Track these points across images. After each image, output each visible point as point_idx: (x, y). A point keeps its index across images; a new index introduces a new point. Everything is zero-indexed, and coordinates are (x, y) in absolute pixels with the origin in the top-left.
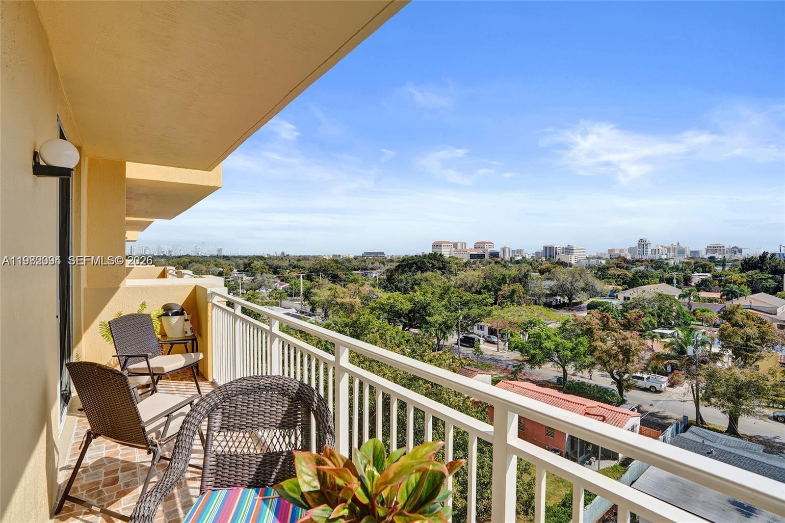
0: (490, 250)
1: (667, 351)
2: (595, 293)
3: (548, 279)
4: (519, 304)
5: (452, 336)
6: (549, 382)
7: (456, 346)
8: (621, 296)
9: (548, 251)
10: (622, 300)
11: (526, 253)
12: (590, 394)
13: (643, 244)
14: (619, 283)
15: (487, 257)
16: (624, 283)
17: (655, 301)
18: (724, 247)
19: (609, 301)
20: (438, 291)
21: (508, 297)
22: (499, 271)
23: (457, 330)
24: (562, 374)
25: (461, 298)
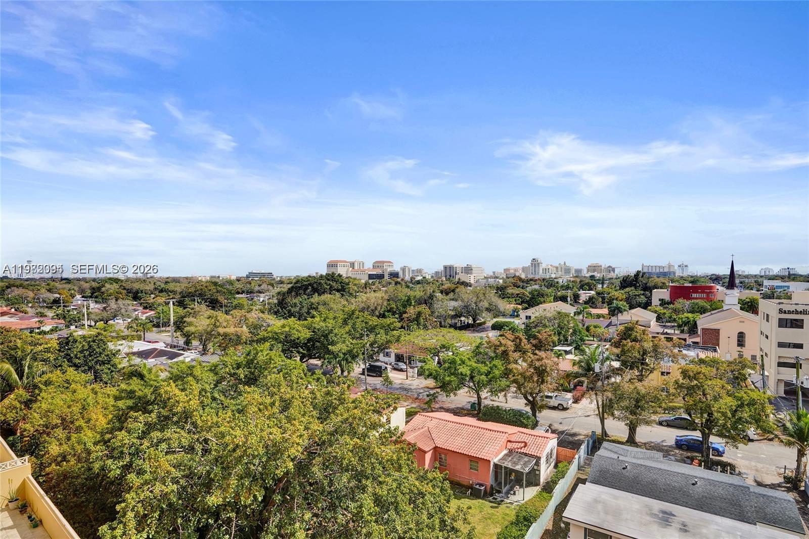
0: (389, 269)
1: (576, 369)
2: (498, 313)
3: (453, 300)
4: (425, 327)
5: (358, 366)
6: (462, 409)
7: (363, 377)
8: (523, 314)
9: (448, 270)
10: (524, 320)
11: (426, 273)
12: (507, 418)
13: (535, 263)
14: (518, 302)
15: (386, 277)
16: (522, 302)
17: (555, 319)
18: (601, 266)
19: (511, 320)
20: (341, 316)
21: (414, 320)
22: (403, 293)
23: (364, 359)
24: (477, 399)
25: (366, 323)
